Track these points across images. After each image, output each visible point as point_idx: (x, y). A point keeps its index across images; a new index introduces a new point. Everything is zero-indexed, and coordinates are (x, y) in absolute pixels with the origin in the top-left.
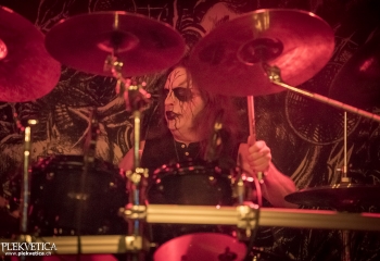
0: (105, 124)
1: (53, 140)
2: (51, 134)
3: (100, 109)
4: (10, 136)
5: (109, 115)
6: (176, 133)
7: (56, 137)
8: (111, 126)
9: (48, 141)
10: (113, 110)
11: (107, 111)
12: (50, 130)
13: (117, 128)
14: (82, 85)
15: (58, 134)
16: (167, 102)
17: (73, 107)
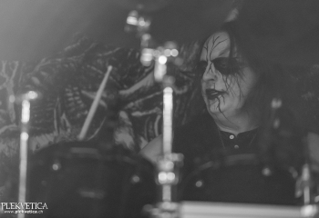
0: (129, 112)
1: (62, 132)
2: (59, 125)
3: (123, 92)
4: (5, 128)
5: (133, 100)
6: (221, 117)
7: (66, 128)
8: (137, 114)
9: (55, 133)
10: (139, 94)
11: (131, 95)
12: (58, 119)
13: (145, 117)
14: (99, 61)
15: (68, 124)
16: (206, 77)
17: (88, 90)
